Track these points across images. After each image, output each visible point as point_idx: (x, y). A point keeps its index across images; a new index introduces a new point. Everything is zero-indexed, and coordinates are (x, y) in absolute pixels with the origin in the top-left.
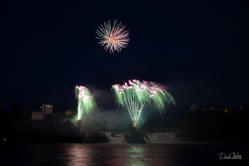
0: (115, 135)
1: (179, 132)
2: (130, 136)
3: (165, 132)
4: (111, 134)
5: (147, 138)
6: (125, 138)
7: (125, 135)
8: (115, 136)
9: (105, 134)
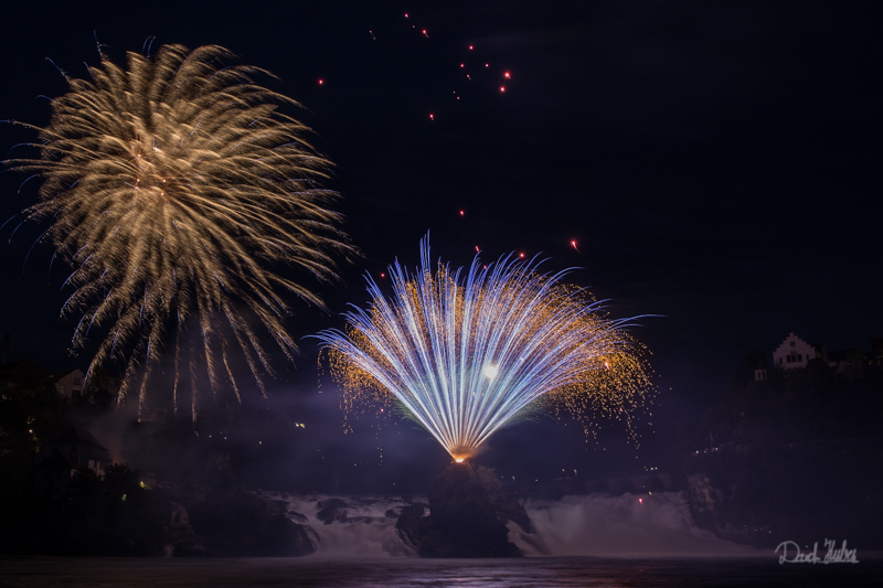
0: (341, 510)
1: (706, 491)
2: (427, 513)
3: (627, 495)
4: (319, 505)
5: (526, 524)
6: (398, 525)
7: (398, 512)
8: (343, 519)
9: (283, 505)
